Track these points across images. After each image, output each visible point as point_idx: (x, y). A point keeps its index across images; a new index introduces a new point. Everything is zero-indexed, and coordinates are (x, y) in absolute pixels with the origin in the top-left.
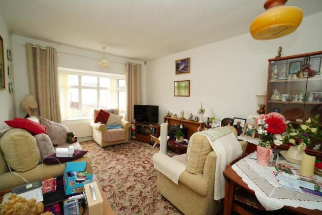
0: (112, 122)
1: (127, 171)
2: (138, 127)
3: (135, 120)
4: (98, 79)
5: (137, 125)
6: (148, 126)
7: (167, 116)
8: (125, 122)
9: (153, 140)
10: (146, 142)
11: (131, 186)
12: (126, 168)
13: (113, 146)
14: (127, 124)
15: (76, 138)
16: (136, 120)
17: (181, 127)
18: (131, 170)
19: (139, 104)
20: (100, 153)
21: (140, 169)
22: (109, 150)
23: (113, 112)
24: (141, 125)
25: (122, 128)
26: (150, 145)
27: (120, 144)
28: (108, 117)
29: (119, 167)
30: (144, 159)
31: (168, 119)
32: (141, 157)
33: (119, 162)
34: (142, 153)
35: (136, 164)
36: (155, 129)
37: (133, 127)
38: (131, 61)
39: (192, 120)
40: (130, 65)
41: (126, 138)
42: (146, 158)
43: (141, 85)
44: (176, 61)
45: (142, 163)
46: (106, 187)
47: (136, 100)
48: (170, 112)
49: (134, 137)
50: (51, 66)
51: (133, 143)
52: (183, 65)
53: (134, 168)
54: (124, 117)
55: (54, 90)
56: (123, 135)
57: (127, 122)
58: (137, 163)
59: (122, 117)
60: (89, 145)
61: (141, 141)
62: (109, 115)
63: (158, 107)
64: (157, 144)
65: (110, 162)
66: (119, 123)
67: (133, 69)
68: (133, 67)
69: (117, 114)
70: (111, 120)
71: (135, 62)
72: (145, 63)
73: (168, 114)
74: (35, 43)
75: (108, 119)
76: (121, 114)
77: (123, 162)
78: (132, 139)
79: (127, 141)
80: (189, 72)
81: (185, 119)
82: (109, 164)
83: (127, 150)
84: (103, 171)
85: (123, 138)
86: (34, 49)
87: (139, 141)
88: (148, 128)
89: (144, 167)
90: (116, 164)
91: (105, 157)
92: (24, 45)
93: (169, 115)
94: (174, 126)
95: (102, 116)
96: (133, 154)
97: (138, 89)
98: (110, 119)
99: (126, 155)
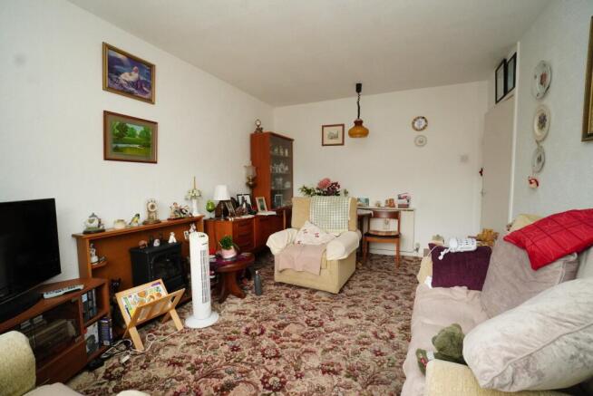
11: (350, 318)
12: (305, 347)
29: (313, 361)
46: (383, 338)
52: (135, 75)
53: (295, 337)
80: (152, 101)
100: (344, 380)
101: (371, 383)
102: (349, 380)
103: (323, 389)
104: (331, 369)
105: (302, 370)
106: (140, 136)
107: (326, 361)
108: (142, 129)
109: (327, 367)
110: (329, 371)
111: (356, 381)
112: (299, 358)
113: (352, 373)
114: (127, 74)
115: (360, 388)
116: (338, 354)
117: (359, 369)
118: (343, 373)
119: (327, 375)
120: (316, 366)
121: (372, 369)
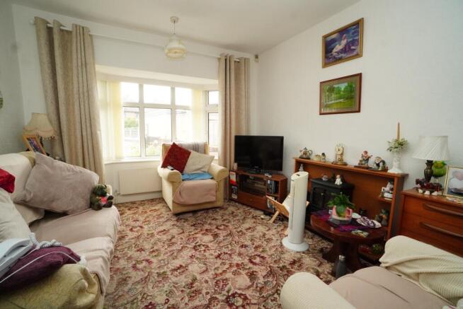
0: (194, 168)
1: (212, 283)
2: (242, 179)
3: (236, 165)
4: (173, 89)
5: (241, 173)
6: (262, 176)
7: (301, 157)
8: (217, 167)
9: (271, 206)
10: (256, 209)
12: (211, 273)
13: (194, 212)
14: (221, 171)
15: (111, 198)
16: (238, 165)
17: (338, 181)
18: (220, 282)
19: (244, 133)
20: (167, 226)
21: (243, 280)
22: (186, 220)
23: (196, 148)
24: (247, 174)
25: (212, 178)
26: (266, 214)
27: (208, 209)
28: (188, 157)
29: (195, 268)
30: (251, 251)
31: (303, 164)
32: (246, 243)
33: (197, 254)
34: (249, 234)
35: (235, 262)
36: (276, 183)
37: (233, 178)
38: (230, 52)
39: (368, 168)
40: (227, 61)
41: (218, 198)
42: (256, 248)
43: (247, 98)
44: (325, 37)
45: (246, 261)
47: (238, 127)
48: (308, 149)
49: (235, 197)
50: (79, 61)
51: (231, 209)
52: (344, 42)
53: (229, 275)
54: (216, 158)
55: (87, 105)
56: (214, 192)
57: (222, 168)
58: (236, 259)
59: (212, 158)
60: (153, 208)
61: (248, 206)
62: (189, 153)
63: (282, 138)
64: (279, 215)
65: (180, 251)
66: (206, 170)
67: (233, 67)
68: (233, 63)
69: (205, 152)
70: (193, 163)
71: (237, 55)
72: (257, 57)
73: (305, 153)
74: (51, 17)
75: (186, 161)
76: (211, 154)
77: (207, 254)
78: (231, 200)
79: (219, 204)
80: (358, 55)
81: (346, 164)
82: (176, 258)
83: (219, 222)
84: (159, 275)
85: (213, 199)
86: (50, 30)
87: (243, 204)
88: (261, 180)
89: (252, 276)
90: (192, 257)
91: (173, 237)
92: (32, 22)
93: (306, 155)
94: (321, 180)
95: (176, 156)
96: (230, 234)
97: (243, 107)
98: (190, 161)
99: (216, 236)
100: (165, 269)
101: (146, 278)
102: (162, 271)
103: (174, 259)
104: (179, 271)
105: (194, 260)
106: (344, 92)
107: (187, 273)
108: (346, 84)
109: (182, 270)
110: (179, 268)
111: (157, 273)
112: (205, 264)
113: (163, 276)
114: (337, 46)
115: (153, 271)
116: (184, 284)
117: (160, 282)
118: (169, 273)
119: (178, 266)
120: (189, 266)
121: (150, 287)
